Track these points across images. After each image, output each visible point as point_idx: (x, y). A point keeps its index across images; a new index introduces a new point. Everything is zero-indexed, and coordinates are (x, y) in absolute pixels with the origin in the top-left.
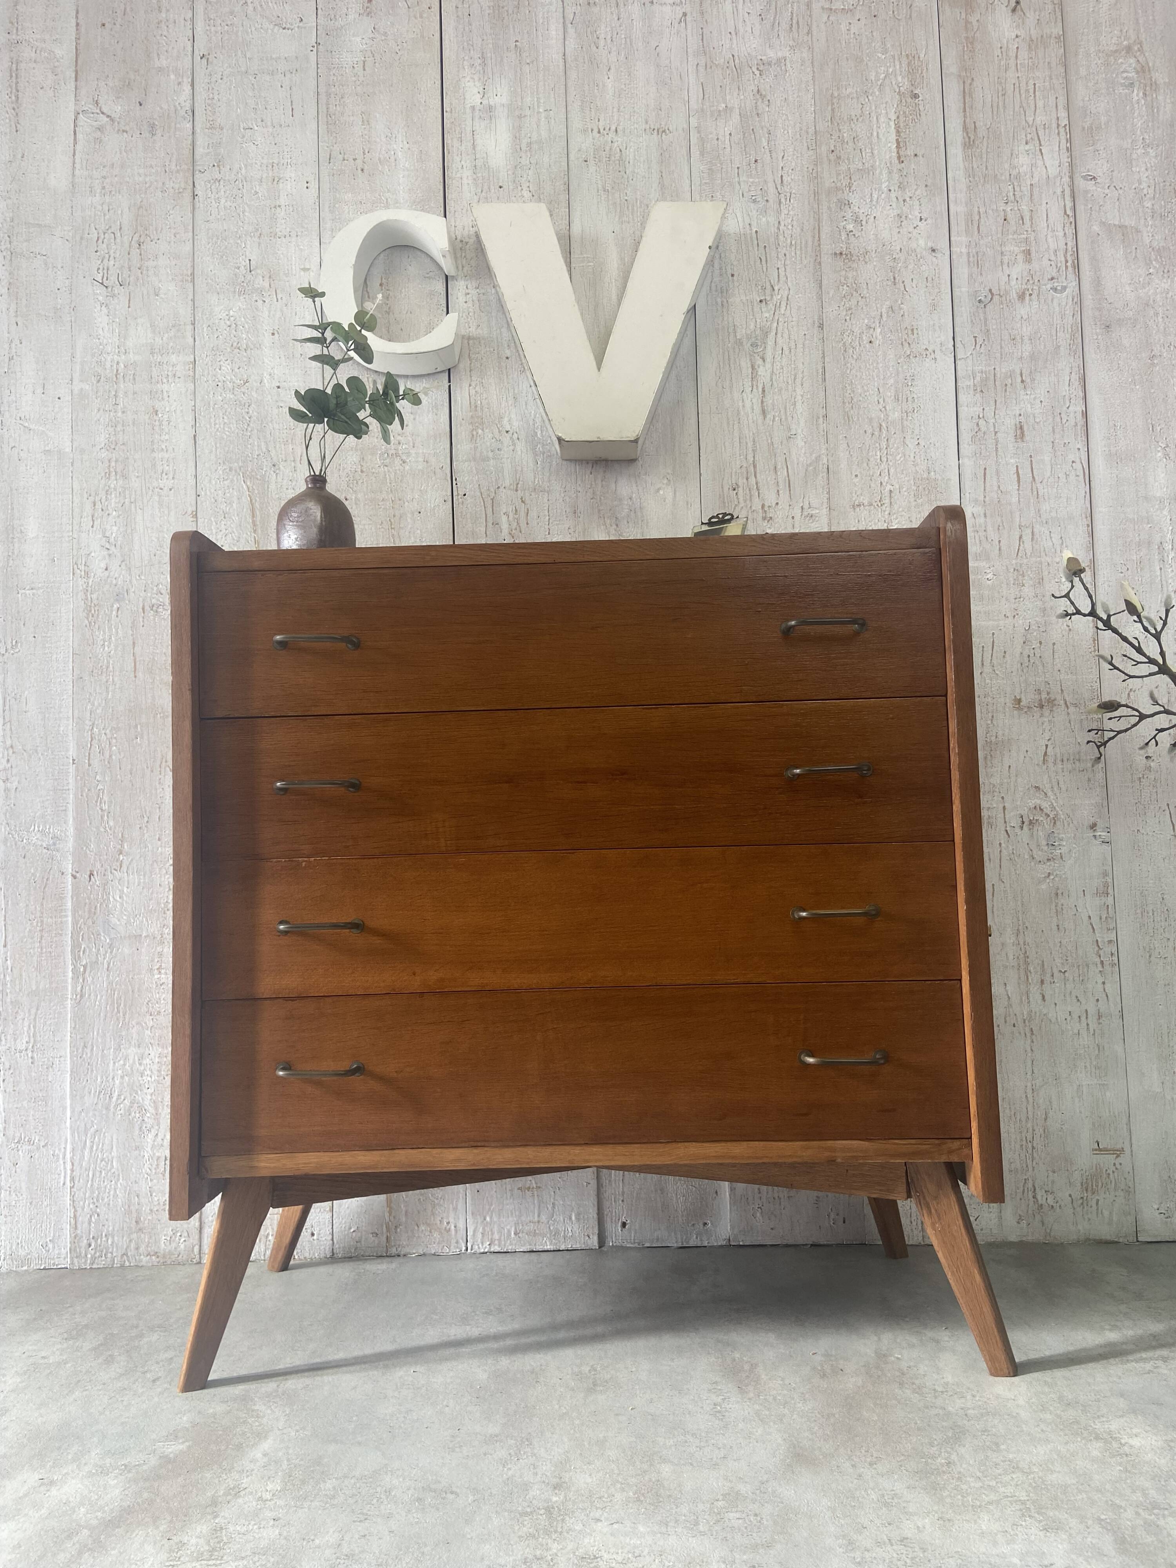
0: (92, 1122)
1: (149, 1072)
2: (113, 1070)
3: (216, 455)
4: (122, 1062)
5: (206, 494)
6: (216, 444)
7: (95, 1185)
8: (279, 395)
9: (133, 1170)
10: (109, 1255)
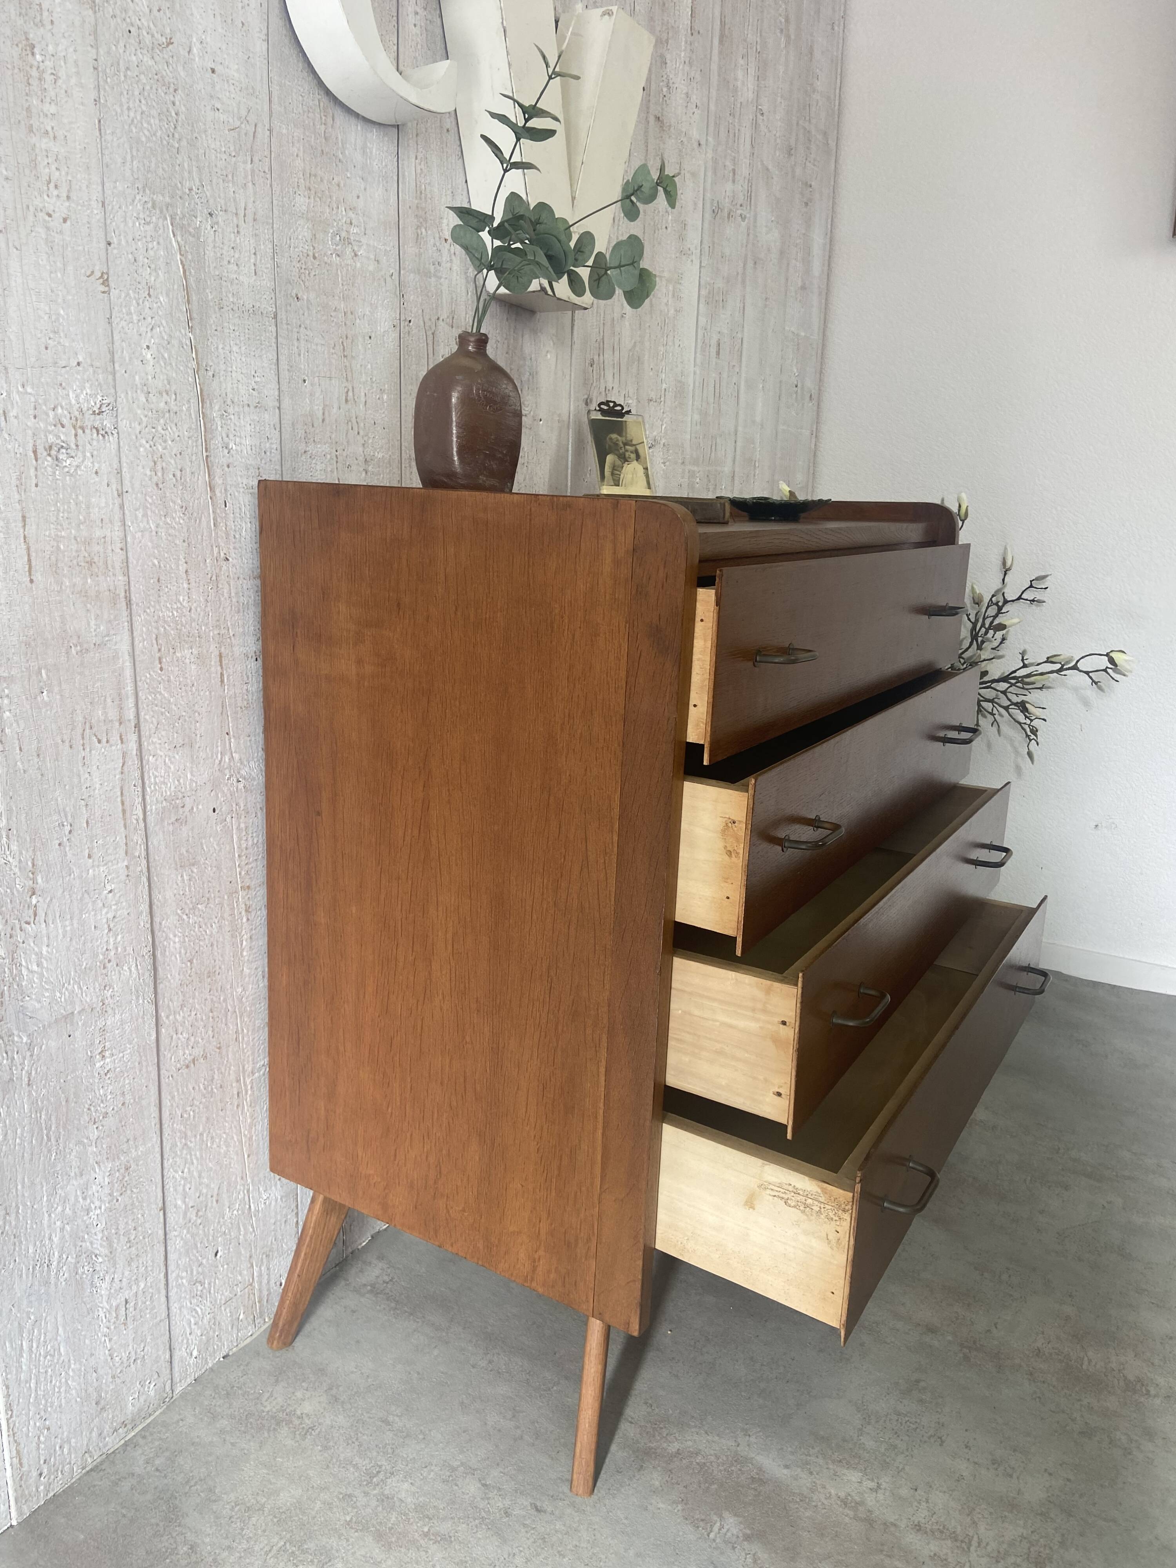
0: (28, 1313)
1: (97, 1203)
2: (50, 1226)
3: (132, 169)
4: (60, 1209)
5: (119, 244)
6: (131, 148)
7: (40, 1393)
8: (213, 86)
9: (87, 1341)
10: (67, 1468)
